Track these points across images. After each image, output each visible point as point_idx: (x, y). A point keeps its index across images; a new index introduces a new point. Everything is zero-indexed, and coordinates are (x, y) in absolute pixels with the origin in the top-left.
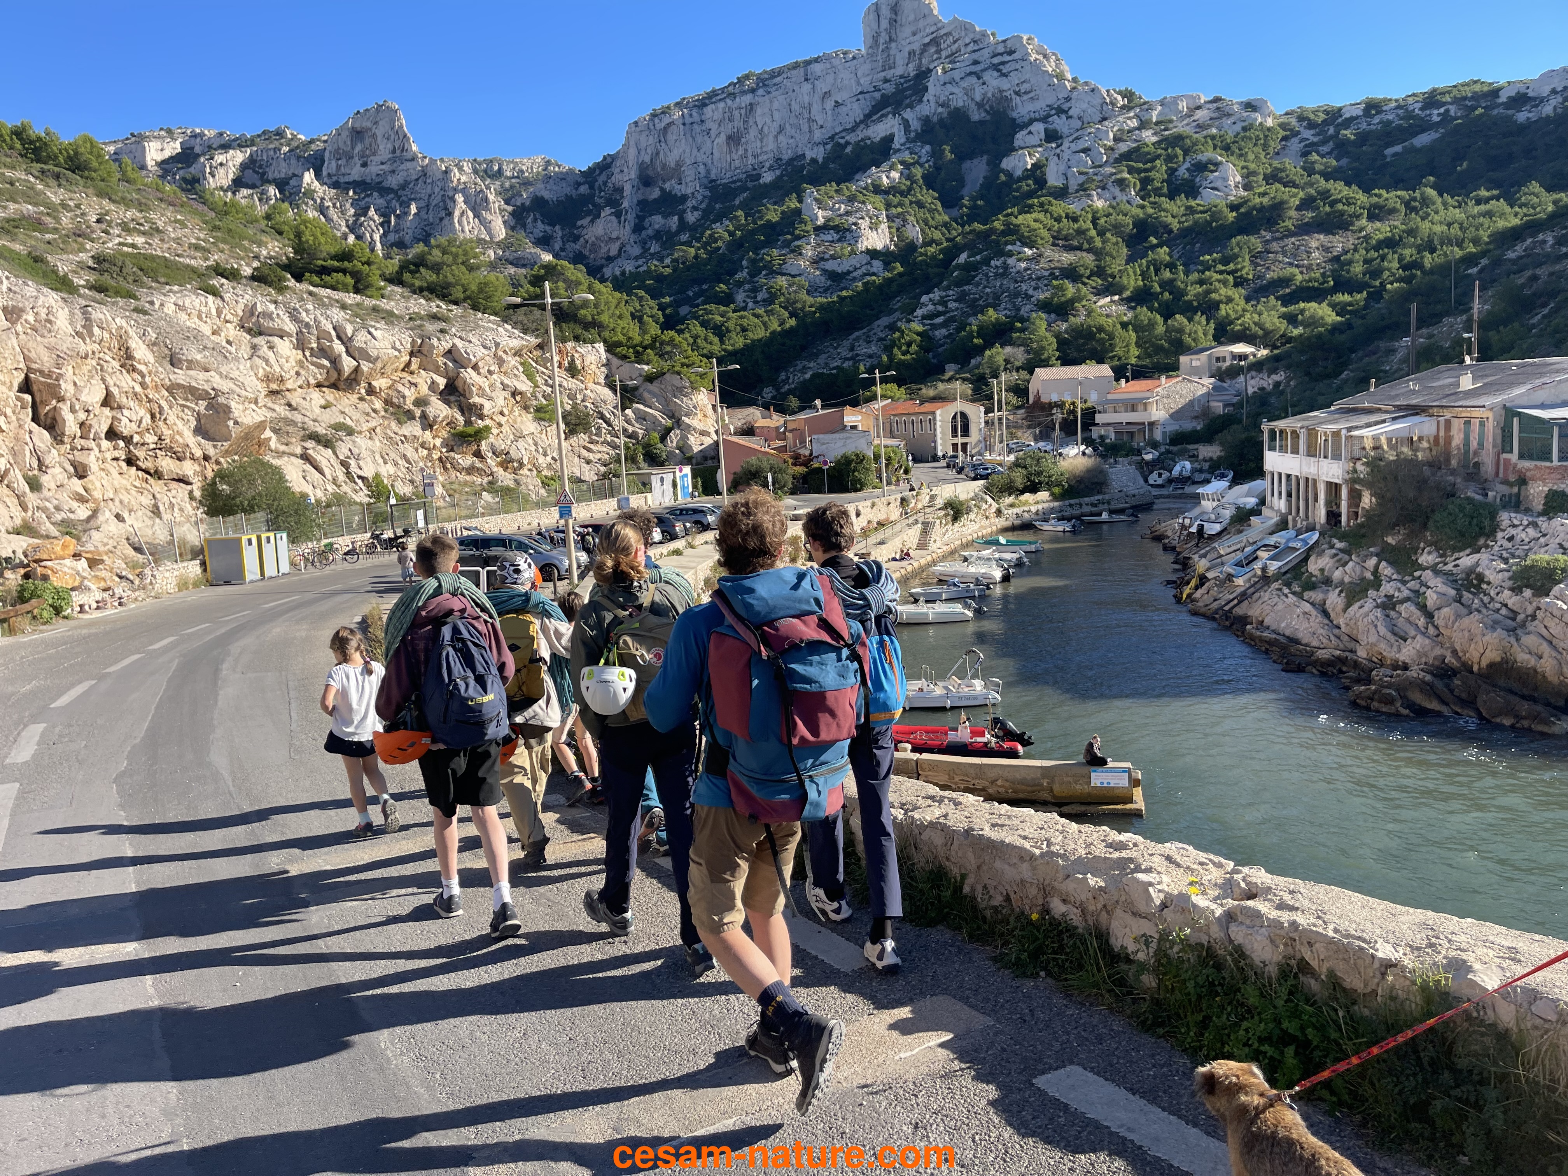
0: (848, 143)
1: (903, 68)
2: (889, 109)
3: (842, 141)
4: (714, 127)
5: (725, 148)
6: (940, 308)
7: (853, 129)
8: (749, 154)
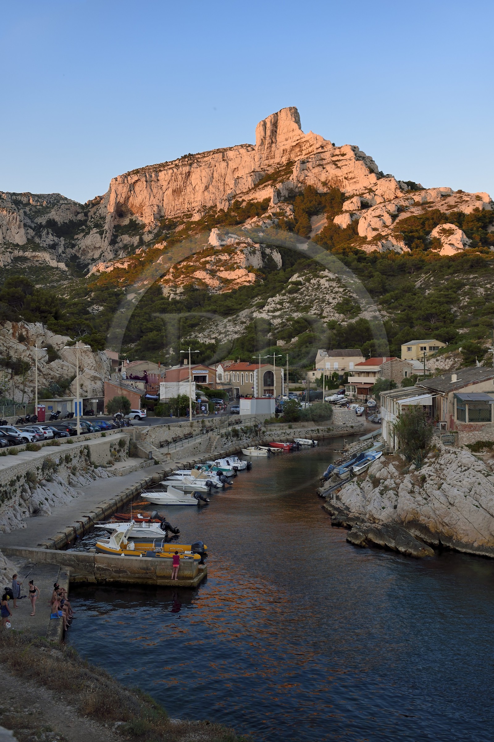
0: (243, 201)
1: (280, 159)
2: (270, 182)
3: (240, 200)
4: (165, 184)
5: (171, 198)
6: (279, 306)
7: (247, 193)
8: (186, 202)
